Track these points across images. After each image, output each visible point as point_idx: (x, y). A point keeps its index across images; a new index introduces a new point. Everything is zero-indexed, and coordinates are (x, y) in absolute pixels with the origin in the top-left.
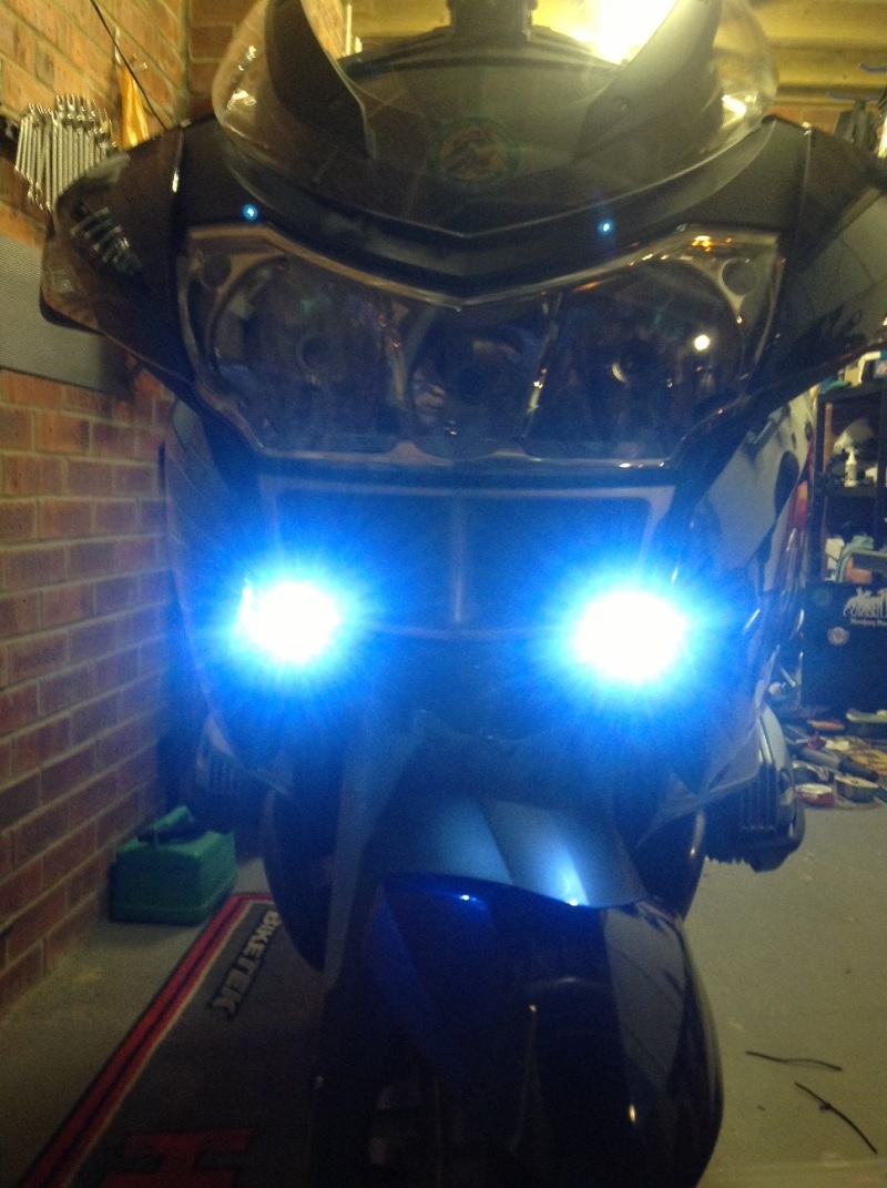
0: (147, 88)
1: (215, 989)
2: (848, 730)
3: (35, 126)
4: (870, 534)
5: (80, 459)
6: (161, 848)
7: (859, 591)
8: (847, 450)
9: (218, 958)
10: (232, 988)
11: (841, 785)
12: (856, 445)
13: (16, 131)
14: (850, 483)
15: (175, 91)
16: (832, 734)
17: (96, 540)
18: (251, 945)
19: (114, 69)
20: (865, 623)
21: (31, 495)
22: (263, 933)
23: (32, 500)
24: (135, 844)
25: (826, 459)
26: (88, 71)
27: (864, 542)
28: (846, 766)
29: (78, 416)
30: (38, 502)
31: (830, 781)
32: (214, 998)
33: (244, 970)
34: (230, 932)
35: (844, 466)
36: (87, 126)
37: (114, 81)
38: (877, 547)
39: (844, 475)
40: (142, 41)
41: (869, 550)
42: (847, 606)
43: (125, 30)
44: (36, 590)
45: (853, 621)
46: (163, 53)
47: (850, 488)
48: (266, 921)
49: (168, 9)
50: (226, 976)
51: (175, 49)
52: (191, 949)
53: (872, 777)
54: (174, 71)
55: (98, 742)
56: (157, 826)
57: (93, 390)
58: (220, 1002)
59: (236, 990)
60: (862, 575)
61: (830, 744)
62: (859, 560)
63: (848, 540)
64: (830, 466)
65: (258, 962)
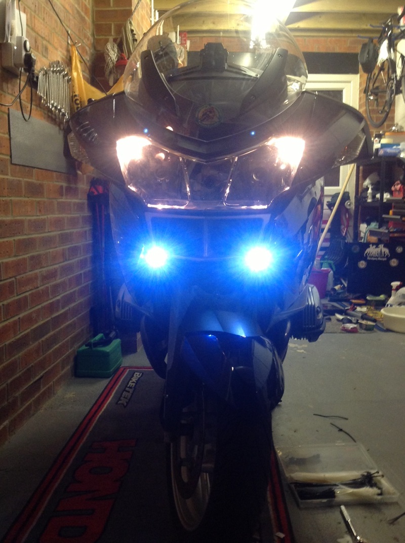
0: (80, 52)
1: (118, 398)
2: (367, 303)
3: (43, 75)
4: (377, 222)
5: (61, 200)
6: (94, 349)
7: (371, 245)
8: (369, 186)
9: (118, 388)
10: (124, 397)
11: (361, 324)
12: (372, 184)
13: (37, 78)
14: (369, 200)
15: (89, 50)
16: (360, 305)
17: (66, 231)
18: (130, 383)
19: (68, 46)
20: (373, 259)
21: (45, 215)
22: (134, 380)
23: (45, 217)
24: (84, 347)
25: (360, 190)
26: (60, 49)
27: (375, 225)
28: (364, 317)
29: (60, 184)
30: (47, 217)
31: (357, 323)
32: (118, 401)
33: (129, 392)
34: (122, 379)
35: (367, 193)
36: (60, 72)
37: (68, 51)
38: (380, 227)
39: (367, 197)
40: (77, 33)
41: (376, 229)
42: (366, 252)
43: (72, 30)
44: (48, 251)
45: (368, 258)
46: (85, 36)
47: (369, 203)
48: (135, 375)
49: (86, 18)
50: (122, 394)
51: (89, 34)
52: (108, 385)
53: (375, 321)
54: (89, 42)
55: (69, 308)
56: (92, 341)
57: (64, 173)
58: (120, 402)
59: (126, 398)
60: (374, 239)
61: (358, 309)
62: (372, 233)
63: (368, 224)
64: (361, 193)
65: (133, 389)
